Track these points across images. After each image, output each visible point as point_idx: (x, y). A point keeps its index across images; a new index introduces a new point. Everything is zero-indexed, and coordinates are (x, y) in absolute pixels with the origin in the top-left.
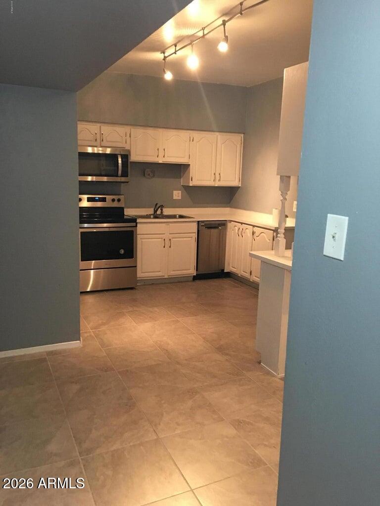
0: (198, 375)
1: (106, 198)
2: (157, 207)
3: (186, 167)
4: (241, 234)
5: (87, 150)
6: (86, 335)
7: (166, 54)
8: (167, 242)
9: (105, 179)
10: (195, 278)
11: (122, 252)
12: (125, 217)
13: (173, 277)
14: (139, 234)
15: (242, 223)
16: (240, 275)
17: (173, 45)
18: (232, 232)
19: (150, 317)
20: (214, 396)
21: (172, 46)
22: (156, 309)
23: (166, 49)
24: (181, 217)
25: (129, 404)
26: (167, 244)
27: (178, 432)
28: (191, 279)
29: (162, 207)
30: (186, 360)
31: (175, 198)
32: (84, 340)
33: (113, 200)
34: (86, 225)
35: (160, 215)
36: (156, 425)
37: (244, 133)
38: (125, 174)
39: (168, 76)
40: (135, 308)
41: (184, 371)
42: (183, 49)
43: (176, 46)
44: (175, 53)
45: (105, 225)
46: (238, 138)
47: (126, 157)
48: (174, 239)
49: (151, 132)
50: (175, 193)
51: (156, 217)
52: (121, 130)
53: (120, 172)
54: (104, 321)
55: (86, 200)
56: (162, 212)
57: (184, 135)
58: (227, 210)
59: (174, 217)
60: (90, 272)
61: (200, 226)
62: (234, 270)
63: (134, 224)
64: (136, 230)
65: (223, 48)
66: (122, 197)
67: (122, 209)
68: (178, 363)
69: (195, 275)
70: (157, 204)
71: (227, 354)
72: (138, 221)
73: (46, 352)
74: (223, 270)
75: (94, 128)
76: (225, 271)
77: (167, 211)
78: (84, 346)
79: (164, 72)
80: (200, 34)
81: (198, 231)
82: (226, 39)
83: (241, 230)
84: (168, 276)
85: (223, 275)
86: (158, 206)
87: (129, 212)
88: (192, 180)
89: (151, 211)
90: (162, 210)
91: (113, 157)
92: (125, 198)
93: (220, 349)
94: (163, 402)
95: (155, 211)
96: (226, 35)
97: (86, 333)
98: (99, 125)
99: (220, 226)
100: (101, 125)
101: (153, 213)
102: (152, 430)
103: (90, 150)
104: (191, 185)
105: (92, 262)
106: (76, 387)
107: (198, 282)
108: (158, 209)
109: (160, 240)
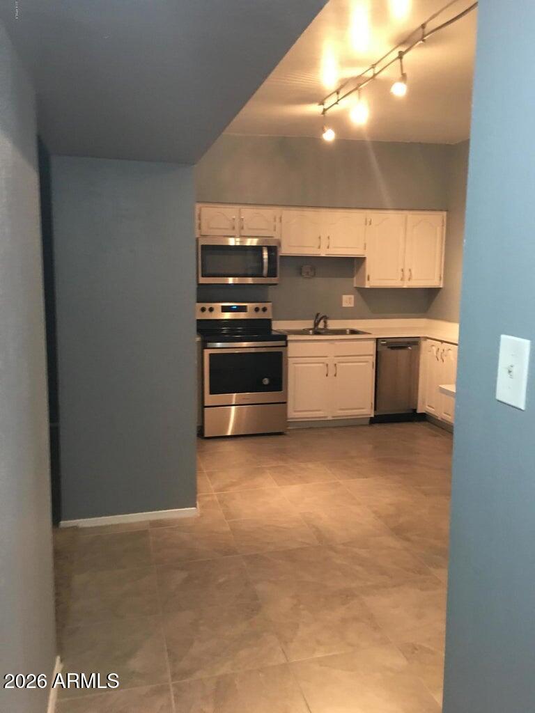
0: (358, 568)
1: (246, 306)
2: (318, 318)
3: (360, 261)
4: (440, 358)
5: (228, 242)
6: (208, 499)
7: (326, 106)
8: (331, 367)
9: (250, 280)
10: (374, 421)
11: (266, 381)
12: (273, 333)
13: (339, 418)
14: (290, 357)
15: (442, 342)
16: (439, 419)
17: (334, 92)
18: (427, 353)
19: (300, 477)
20: (381, 603)
21: (332, 93)
22: (310, 465)
23: (325, 99)
24: (353, 332)
25: (252, 606)
26: (331, 371)
27: (318, 655)
28: (367, 422)
29: (325, 318)
30: (343, 544)
31: (345, 305)
32: (202, 507)
33: (257, 309)
34: (219, 345)
35: (322, 329)
36: (286, 643)
37: (447, 211)
38: (272, 273)
39: (329, 136)
40: (281, 463)
41: (339, 562)
42: (347, 97)
43: (338, 93)
44: (336, 103)
45: (245, 344)
46: (438, 218)
47: (273, 250)
48: (342, 364)
49: (310, 214)
50: (345, 297)
51: (317, 333)
52: (268, 212)
53: (265, 272)
54: (234, 480)
55: (220, 309)
56: (325, 326)
57: (357, 216)
58: (422, 322)
59: (342, 332)
60: (230, 409)
61: (379, 345)
62: (431, 410)
63: (282, 343)
64: (286, 351)
65: (400, 90)
66: (268, 305)
67: (269, 321)
68: (332, 548)
69: (373, 416)
70: (318, 315)
71: (408, 540)
72: (290, 338)
73: (150, 521)
74: (415, 410)
75: (231, 212)
76: (419, 411)
77: (333, 324)
78: (202, 516)
79: (324, 131)
80: (370, 74)
81: (377, 352)
82: (404, 77)
83: (441, 351)
84: (333, 417)
85: (414, 417)
86: (320, 317)
87: (278, 326)
88: (368, 279)
89: (309, 324)
90: (325, 322)
91: (257, 250)
92: (273, 307)
93: (398, 531)
94: (301, 606)
95: (316, 324)
96: (404, 72)
97: (207, 496)
98: (237, 207)
99: (411, 345)
100: (241, 207)
101: (312, 327)
102: (281, 650)
103: (232, 242)
104: (367, 286)
105: (232, 396)
106: (181, 576)
107: (377, 426)
108: (320, 319)
109: (321, 365)
